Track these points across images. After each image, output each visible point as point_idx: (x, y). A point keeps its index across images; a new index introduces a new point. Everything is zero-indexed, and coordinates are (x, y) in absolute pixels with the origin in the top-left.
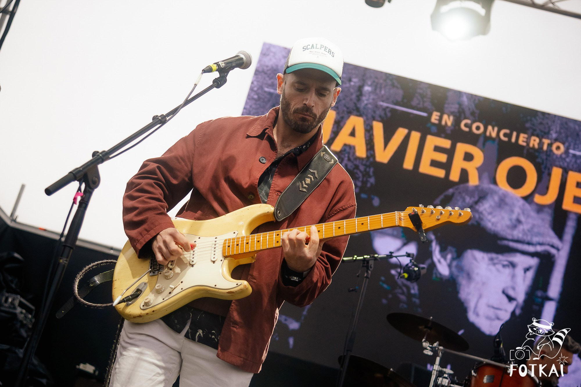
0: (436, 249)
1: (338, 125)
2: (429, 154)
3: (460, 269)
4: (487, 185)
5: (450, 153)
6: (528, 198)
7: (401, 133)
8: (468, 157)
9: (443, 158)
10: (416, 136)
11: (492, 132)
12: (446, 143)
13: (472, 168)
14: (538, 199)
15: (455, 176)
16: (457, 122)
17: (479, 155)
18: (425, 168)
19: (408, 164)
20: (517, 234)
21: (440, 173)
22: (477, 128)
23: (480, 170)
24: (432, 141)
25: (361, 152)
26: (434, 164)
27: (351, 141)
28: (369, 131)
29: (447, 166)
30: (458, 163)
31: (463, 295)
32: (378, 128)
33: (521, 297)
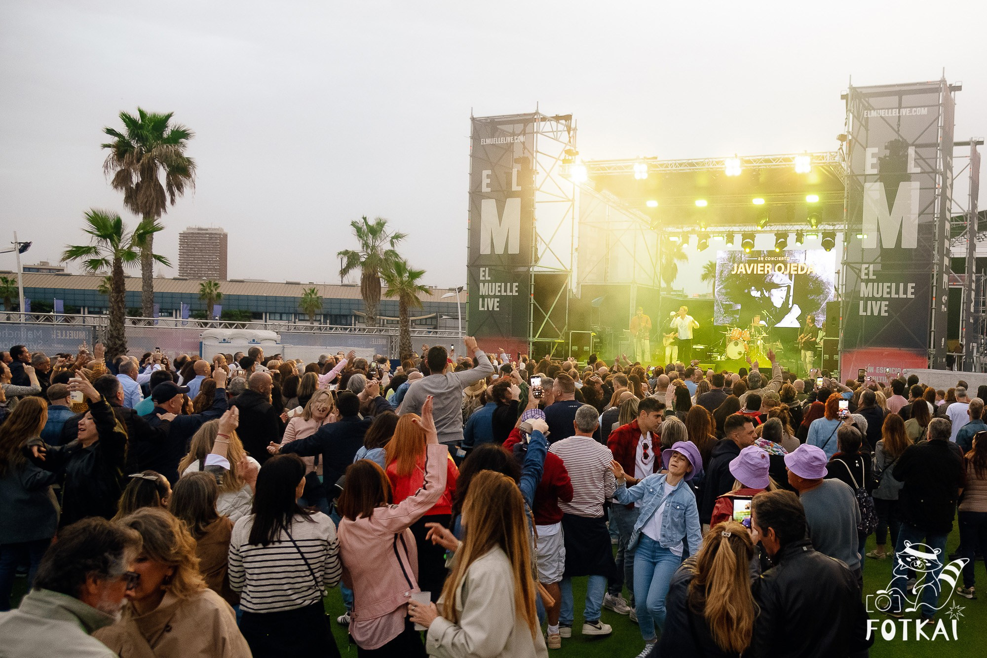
0: (764, 291)
1: (738, 267)
2: (759, 269)
3: (771, 294)
4: (773, 272)
5: (764, 267)
6: (783, 273)
7: (752, 265)
8: (768, 267)
9: (762, 269)
10: (756, 265)
11: (773, 259)
12: (763, 265)
13: (769, 269)
14: (785, 273)
15: (766, 273)
16: (764, 259)
17: (770, 265)
18: (759, 272)
19: (755, 273)
20: (782, 283)
21: (762, 273)
22: (769, 259)
23: (771, 269)
24: (760, 265)
25: (744, 273)
26: (761, 271)
27: (741, 270)
28: (745, 266)
29: (764, 270)
30: (766, 269)
31: (772, 300)
32: (747, 265)
33: (784, 297)
